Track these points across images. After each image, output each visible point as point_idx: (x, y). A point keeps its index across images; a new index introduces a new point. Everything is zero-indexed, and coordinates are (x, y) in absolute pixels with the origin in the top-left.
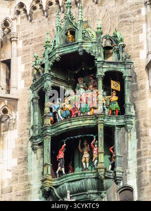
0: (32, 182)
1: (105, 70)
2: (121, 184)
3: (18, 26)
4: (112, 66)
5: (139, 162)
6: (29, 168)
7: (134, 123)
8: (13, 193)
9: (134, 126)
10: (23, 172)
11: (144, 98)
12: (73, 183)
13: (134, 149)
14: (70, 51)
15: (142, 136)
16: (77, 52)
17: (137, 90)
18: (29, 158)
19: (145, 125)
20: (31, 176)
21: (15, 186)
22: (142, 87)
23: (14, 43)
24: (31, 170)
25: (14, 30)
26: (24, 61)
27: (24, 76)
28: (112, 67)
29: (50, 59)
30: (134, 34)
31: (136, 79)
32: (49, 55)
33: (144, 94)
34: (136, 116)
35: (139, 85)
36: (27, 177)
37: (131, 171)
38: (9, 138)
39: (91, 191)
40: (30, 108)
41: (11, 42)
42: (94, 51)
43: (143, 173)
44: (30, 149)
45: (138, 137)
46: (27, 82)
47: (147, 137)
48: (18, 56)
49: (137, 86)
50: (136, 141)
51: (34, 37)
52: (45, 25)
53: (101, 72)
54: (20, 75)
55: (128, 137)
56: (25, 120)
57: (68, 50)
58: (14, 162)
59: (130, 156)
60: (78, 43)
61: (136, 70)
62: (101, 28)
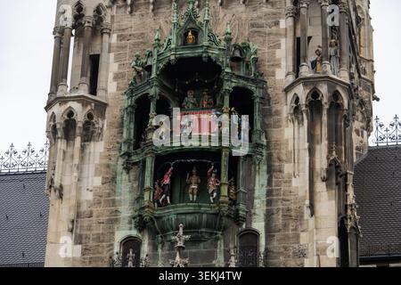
0: (120, 209)
1: (233, 85)
2: (244, 226)
3: (112, 17)
4: (241, 81)
5: (269, 203)
6: (118, 190)
7: (264, 154)
8: (94, 219)
9: (264, 158)
10: (109, 195)
11: (280, 126)
12: (183, 217)
13: (262, 185)
14: (190, 55)
15: (274, 171)
16: (200, 57)
17: (271, 115)
18: (119, 178)
19: (280, 160)
20: (120, 201)
21: (96, 210)
22: (278, 113)
23: (106, 36)
24: (121, 194)
25: (107, 20)
26: (117, 59)
27: (117, 77)
28: (242, 83)
29: (159, 61)
30: (269, 48)
31: (269, 102)
32: (158, 55)
33: (279, 121)
34: (268, 147)
35: (274, 110)
36: (114, 201)
37: (257, 211)
38: (92, 151)
39: (203, 230)
40: (122, 118)
41: (102, 34)
42: (221, 60)
43: (274, 216)
44: (120, 168)
45: (270, 171)
46: (121, 86)
47: (281, 174)
48: (109, 52)
49: (270, 110)
50: (266, 177)
51: (133, 32)
52: (149, 20)
53: (228, 86)
54: (111, 76)
55: (255, 170)
56: (115, 131)
57: (188, 53)
58: (98, 181)
59: (257, 193)
60: (202, 46)
61: (269, 91)
62: (230, 34)
